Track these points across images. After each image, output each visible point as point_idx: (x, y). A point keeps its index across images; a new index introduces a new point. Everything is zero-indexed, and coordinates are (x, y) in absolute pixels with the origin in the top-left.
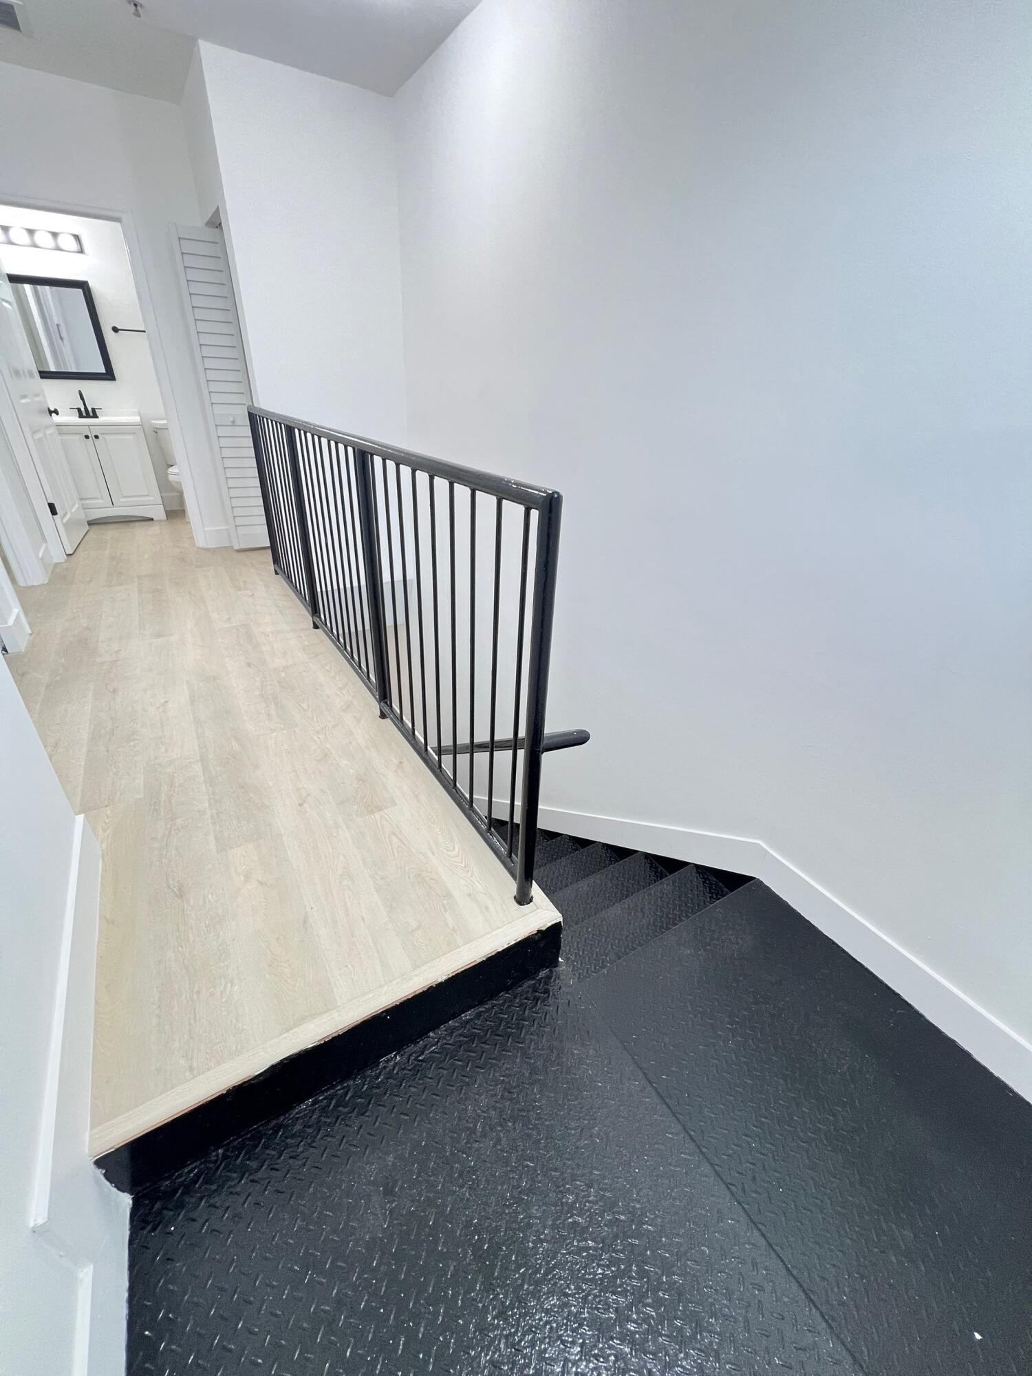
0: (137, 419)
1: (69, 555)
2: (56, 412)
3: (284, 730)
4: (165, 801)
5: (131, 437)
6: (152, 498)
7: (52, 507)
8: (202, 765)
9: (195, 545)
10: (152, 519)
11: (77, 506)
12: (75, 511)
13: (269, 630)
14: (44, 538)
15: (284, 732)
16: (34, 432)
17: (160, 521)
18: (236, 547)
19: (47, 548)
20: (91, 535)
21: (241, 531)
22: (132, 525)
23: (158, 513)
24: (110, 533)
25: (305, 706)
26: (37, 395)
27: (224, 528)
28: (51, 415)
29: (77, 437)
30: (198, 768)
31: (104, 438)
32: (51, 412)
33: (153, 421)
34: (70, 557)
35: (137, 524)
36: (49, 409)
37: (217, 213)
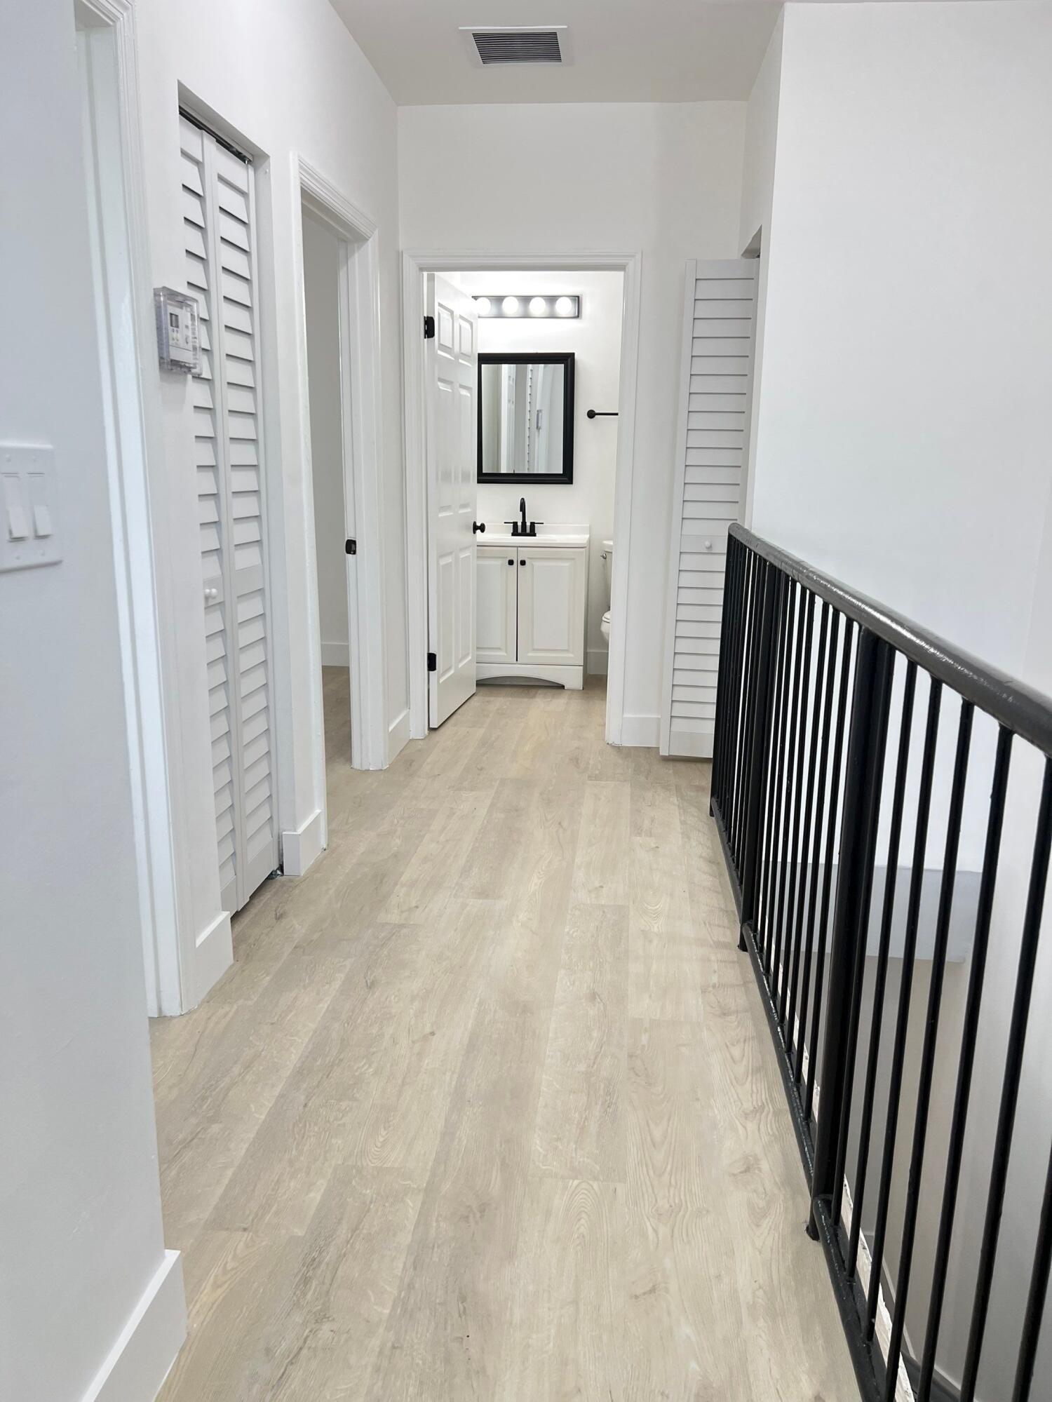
0: (582, 538)
1: (432, 730)
2: (482, 528)
3: (595, 1179)
4: (328, 1264)
5: (566, 564)
6: (571, 655)
7: (432, 661)
8: (423, 1203)
9: (604, 740)
10: (563, 687)
11: (470, 658)
12: (462, 667)
13: (656, 930)
14: (407, 703)
15: (595, 1185)
16: (441, 556)
17: (573, 690)
18: (664, 752)
19: (407, 716)
20: (475, 702)
21: (679, 725)
22: (533, 691)
23: (573, 678)
24: (499, 702)
25: (658, 1134)
26: (464, 506)
27: (654, 716)
28: (474, 533)
29: (499, 562)
30: (412, 1206)
31: (532, 564)
32: (475, 528)
33: (605, 542)
34: (433, 733)
35: (540, 691)
36: (475, 523)
37: (758, 237)
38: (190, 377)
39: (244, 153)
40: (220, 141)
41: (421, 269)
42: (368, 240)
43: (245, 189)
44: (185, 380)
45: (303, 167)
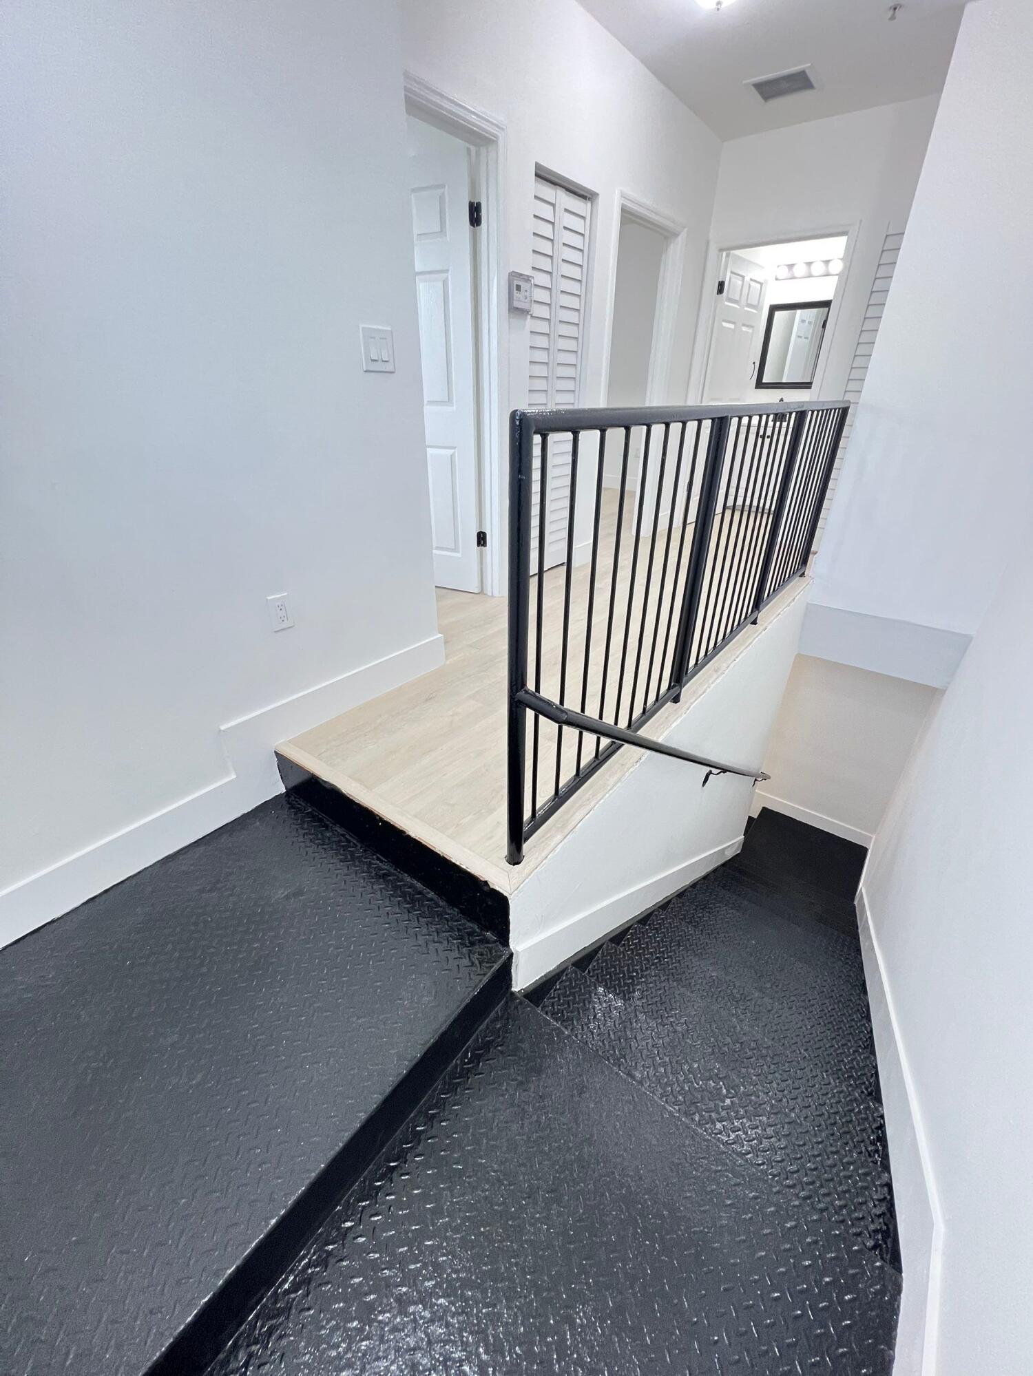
38: (529, 317)
39: (585, 194)
40: (568, 190)
41: (721, 250)
42: (678, 235)
43: (584, 215)
44: (526, 319)
45: (623, 196)
